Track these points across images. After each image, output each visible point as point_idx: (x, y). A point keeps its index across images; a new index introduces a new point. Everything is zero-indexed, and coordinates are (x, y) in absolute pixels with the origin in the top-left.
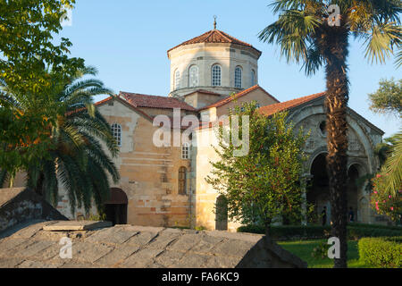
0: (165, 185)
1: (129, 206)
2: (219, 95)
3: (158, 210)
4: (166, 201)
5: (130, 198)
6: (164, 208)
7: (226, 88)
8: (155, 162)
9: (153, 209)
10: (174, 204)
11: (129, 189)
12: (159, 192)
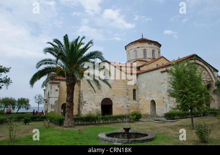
0: (127, 97)
1: (113, 106)
2: (146, 61)
3: (125, 107)
4: (129, 103)
5: (113, 102)
6: (127, 106)
7: (149, 58)
8: (123, 87)
9: (123, 107)
10: (132, 104)
11: (113, 98)
12: (125, 99)
